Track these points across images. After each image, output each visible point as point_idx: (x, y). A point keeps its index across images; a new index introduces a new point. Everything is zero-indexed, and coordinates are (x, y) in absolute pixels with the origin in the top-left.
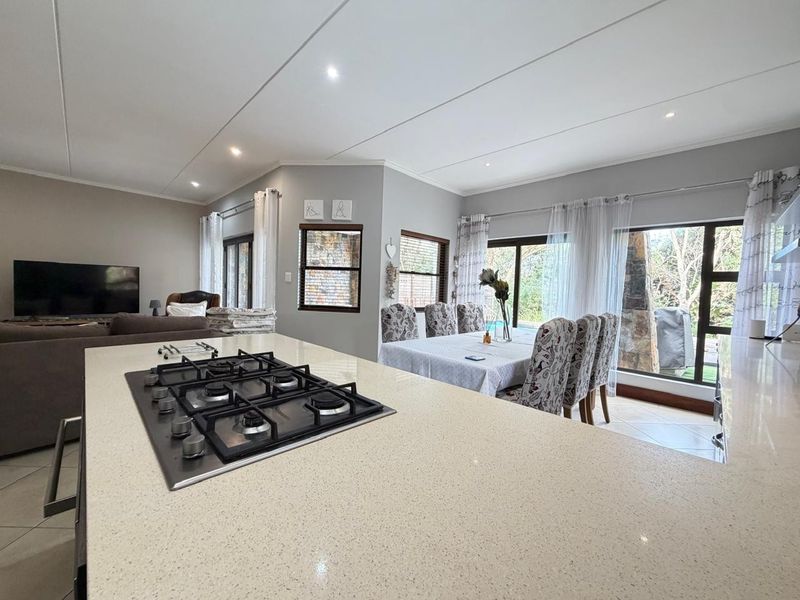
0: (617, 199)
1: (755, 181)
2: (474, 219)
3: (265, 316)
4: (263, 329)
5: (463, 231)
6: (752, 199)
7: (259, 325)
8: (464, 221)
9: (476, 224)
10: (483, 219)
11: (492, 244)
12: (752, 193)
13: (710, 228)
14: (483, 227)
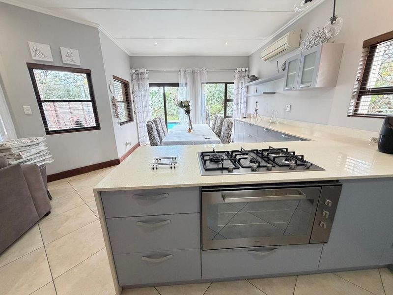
0: (202, 71)
1: (237, 71)
2: (140, 71)
3: (38, 144)
4: (41, 154)
5: (134, 77)
6: (237, 76)
7: (38, 151)
8: (134, 71)
9: (142, 74)
10: (146, 71)
11: (151, 85)
12: (237, 74)
13: (226, 84)
14: (146, 76)
